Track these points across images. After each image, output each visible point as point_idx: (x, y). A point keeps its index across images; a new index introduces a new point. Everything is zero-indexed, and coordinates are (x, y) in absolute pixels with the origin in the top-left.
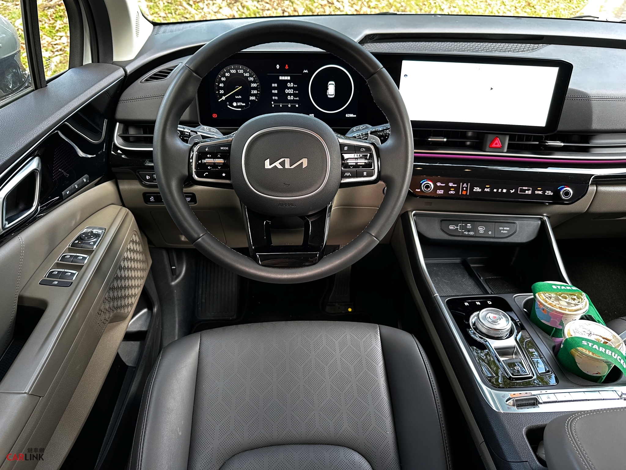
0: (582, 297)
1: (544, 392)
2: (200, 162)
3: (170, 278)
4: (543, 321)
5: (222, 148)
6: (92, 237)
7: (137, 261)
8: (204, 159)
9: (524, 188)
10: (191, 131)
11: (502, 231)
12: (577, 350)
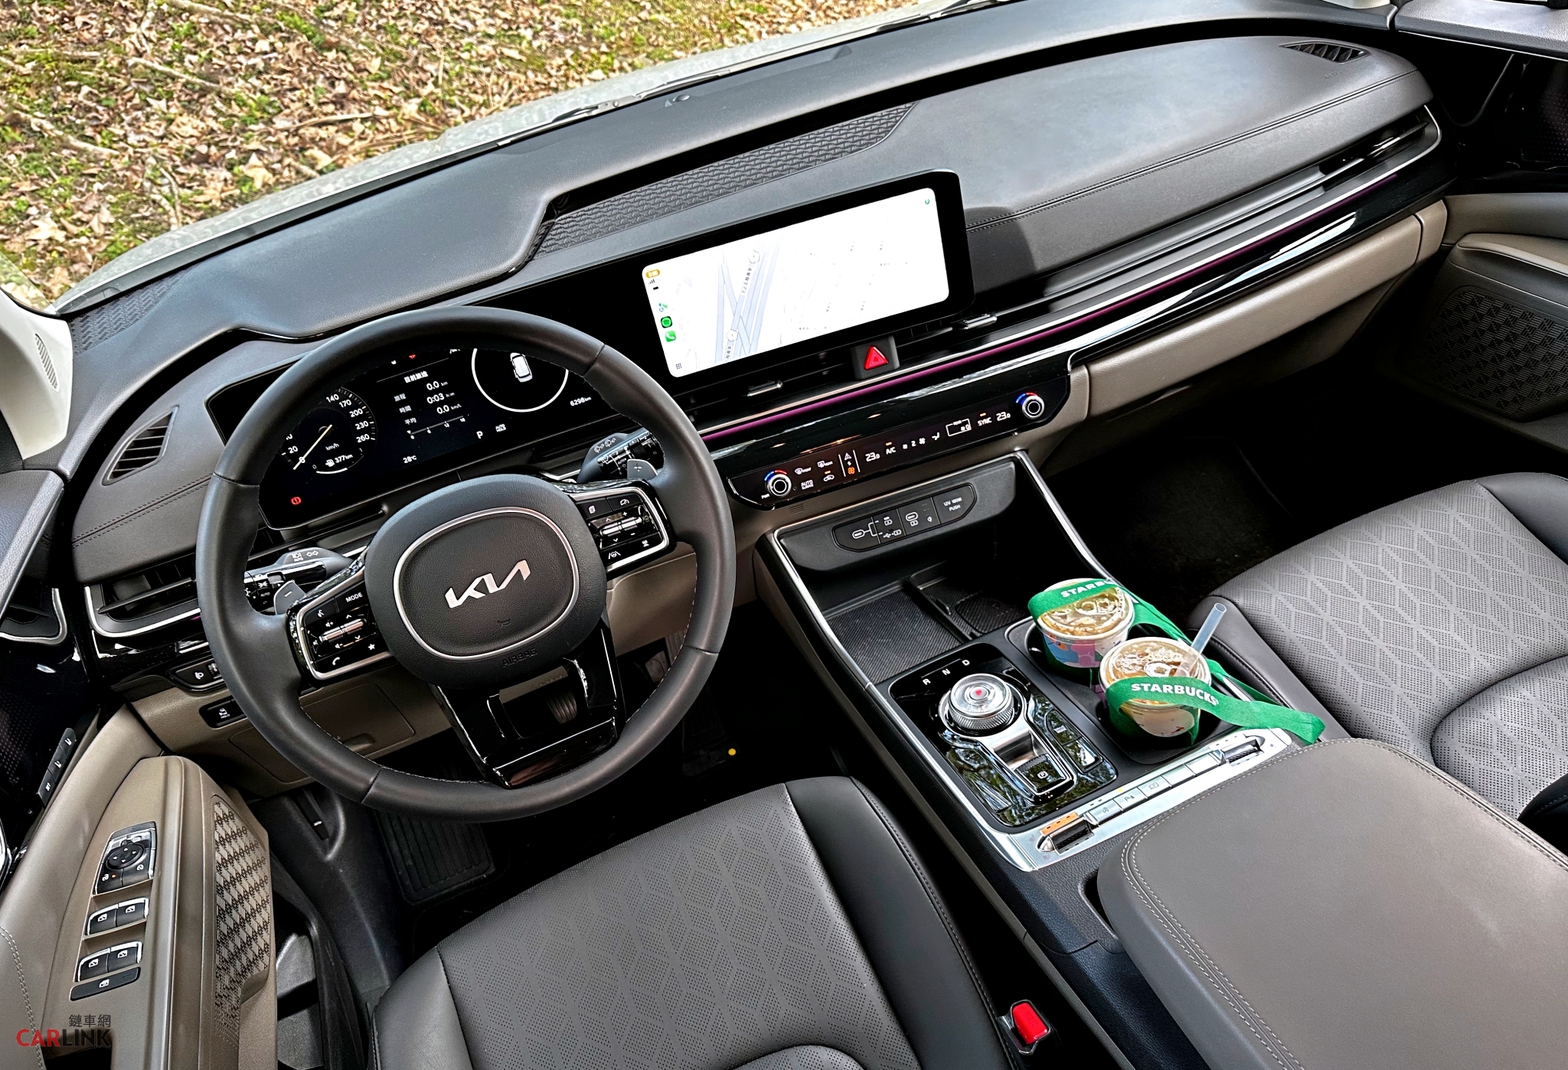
0: (1117, 596)
1: (1096, 802)
2: (315, 643)
3: (319, 850)
4: (1067, 664)
5: (349, 599)
6: (136, 854)
7: (242, 853)
8: (321, 633)
9: (955, 423)
10: (269, 576)
11: (951, 509)
12: (1129, 704)
